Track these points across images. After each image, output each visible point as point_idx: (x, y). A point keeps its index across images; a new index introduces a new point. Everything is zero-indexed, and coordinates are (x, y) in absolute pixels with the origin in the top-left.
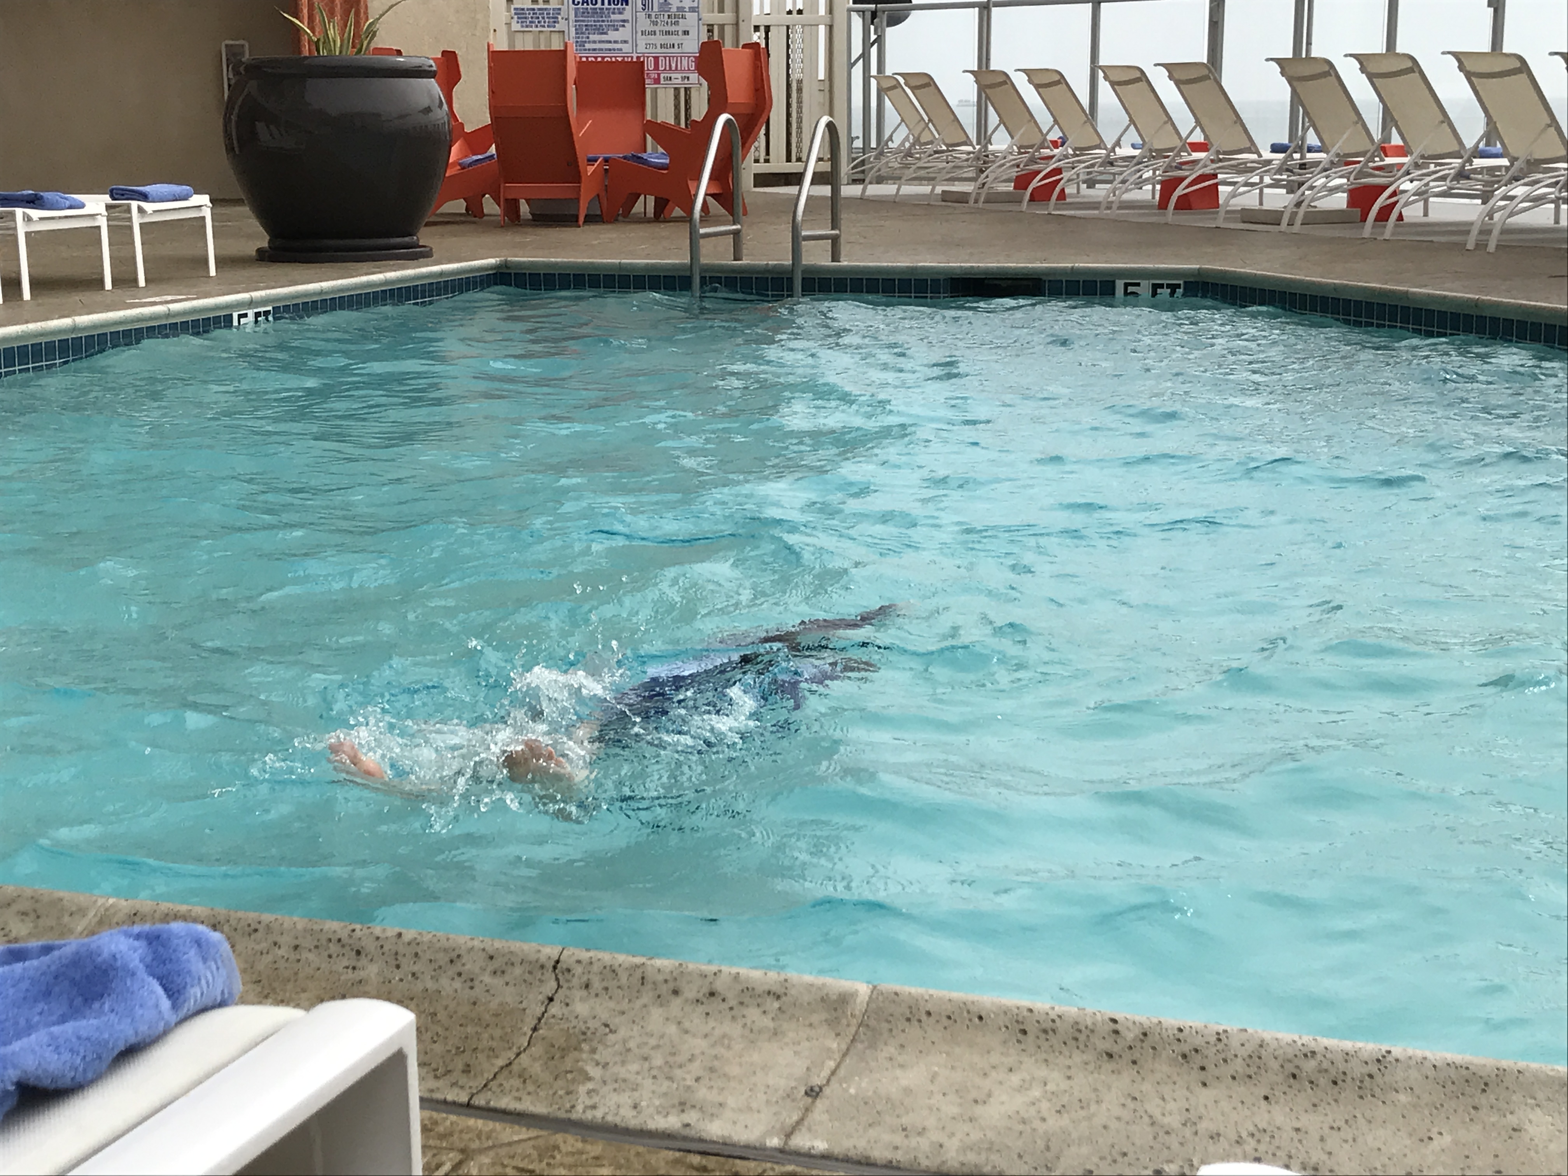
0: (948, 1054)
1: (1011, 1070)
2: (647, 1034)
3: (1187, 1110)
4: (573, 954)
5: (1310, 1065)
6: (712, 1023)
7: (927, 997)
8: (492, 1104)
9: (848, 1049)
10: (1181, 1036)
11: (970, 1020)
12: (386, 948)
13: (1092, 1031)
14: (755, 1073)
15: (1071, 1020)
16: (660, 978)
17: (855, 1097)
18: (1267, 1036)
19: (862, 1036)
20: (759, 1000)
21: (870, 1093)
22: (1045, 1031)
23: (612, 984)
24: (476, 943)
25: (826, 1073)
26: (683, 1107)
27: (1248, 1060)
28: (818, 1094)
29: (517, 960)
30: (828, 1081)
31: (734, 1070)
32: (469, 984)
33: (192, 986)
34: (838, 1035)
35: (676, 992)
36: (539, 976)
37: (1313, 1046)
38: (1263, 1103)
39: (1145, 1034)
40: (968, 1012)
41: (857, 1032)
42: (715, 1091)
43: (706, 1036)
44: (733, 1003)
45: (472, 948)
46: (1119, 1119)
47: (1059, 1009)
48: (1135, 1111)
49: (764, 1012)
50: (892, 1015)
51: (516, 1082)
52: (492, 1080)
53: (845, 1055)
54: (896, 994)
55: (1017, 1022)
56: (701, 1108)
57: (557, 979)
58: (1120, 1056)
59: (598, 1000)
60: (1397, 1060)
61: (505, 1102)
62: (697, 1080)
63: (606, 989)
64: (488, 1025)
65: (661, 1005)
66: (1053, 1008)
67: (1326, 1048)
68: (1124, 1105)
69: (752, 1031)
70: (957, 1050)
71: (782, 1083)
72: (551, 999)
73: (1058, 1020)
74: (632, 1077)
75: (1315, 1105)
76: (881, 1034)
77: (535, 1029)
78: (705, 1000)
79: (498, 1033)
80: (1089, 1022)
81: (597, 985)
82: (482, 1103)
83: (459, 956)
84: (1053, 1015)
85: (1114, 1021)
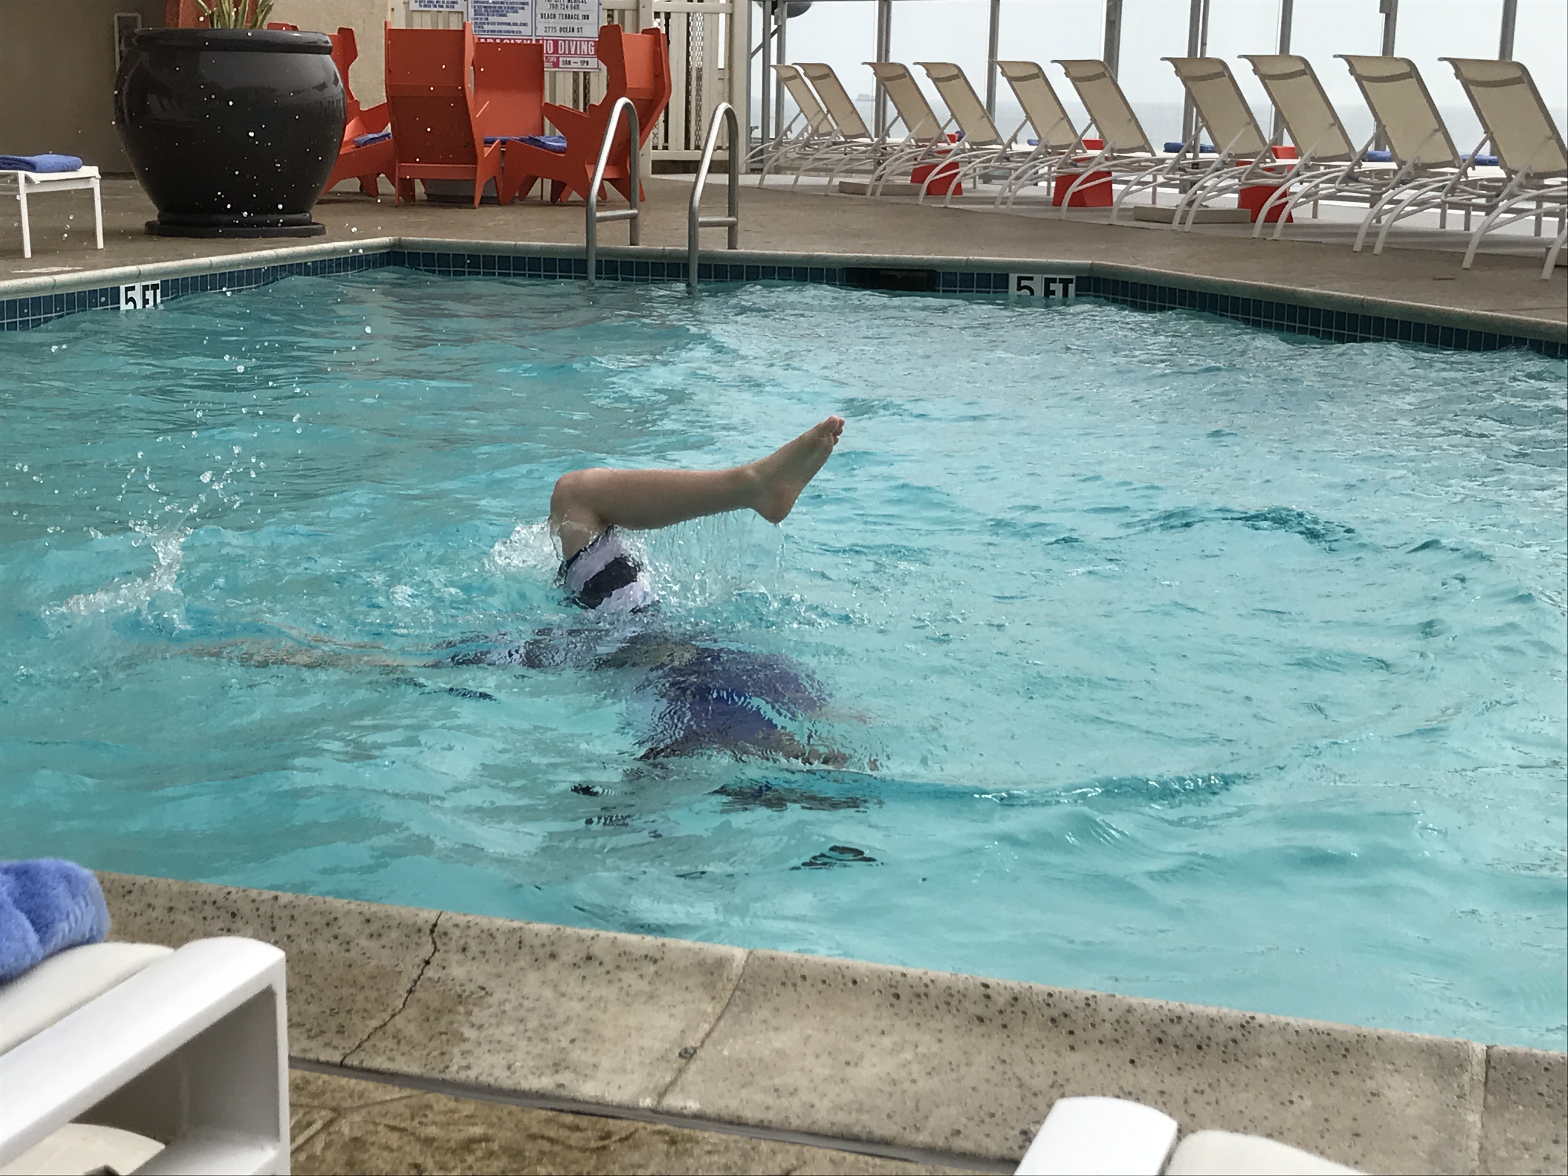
0: (822, 1017)
1: (883, 1033)
2: (523, 997)
3: (1055, 1073)
4: (451, 917)
5: (1175, 1031)
6: (588, 986)
7: (802, 962)
8: (365, 1065)
9: (723, 1013)
10: (1050, 1001)
11: (845, 984)
12: (260, 912)
13: (964, 996)
14: (629, 1035)
15: (944, 986)
16: (537, 942)
17: (729, 1058)
18: (1134, 1001)
19: (738, 1001)
20: (636, 964)
21: (744, 1056)
22: (918, 996)
23: (491, 948)
24: (352, 906)
25: (701, 1035)
26: (557, 1067)
27: (1116, 1025)
28: (692, 1056)
29: (394, 923)
30: (703, 1043)
31: (610, 1033)
32: (345, 946)
33: (61, 921)
34: (714, 998)
35: (553, 956)
36: (415, 938)
37: (1179, 1011)
38: (1130, 1065)
39: (1016, 999)
40: (843, 977)
41: (732, 995)
42: (590, 1053)
43: (583, 998)
44: (609, 966)
45: (348, 913)
46: (987, 1081)
47: (932, 974)
48: (1004, 1073)
49: (641, 976)
50: (767, 979)
51: (391, 1043)
52: (366, 1040)
53: (719, 1019)
54: (773, 959)
55: (891, 986)
56: (575, 1071)
57: (434, 942)
58: (991, 1020)
59: (475, 964)
60: (1261, 1026)
61: (379, 1062)
62: (573, 1041)
63: (483, 953)
64: (363, 987)
65: (539, 969)
66: (926, 973)
67: (1192, 1014)
68: (993, 1068)
69: (628, 994)
70: (831, 1014)
71: (657, 1045)
72: (427, 963)
73: (931, 986)
74: (505, 1039)
75: (1179, 1069)
76: (757, 998)
77: (410, 992)
78: (582, 964)
79: (373, 994)
80: (961, 987)
81: (474, 948)
82: (356, 1063)
83: (335, 919)
84: (926, 980)
85: (986, 986)
